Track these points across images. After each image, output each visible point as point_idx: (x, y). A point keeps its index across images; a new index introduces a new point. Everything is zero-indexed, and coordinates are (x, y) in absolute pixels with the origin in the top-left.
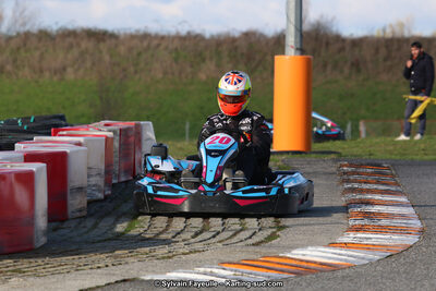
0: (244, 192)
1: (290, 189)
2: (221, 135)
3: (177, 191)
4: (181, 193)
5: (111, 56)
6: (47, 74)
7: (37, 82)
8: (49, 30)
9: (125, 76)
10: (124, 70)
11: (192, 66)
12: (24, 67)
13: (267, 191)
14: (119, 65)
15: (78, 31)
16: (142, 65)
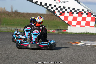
0: (42, 44)
2: (36, 31)
3: (26, 43)
4: (27, 43)
13: (47, 44)
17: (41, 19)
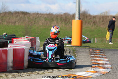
0: (60, 61)
1: (72, 61)
5: (28, 19)
6: (11, 24)
7: (8, 25)
8: (11, 12)
9: (32, 25)
10: (32, 23)
11: (50, 22)
12: (4, 21)
13: (66, 61)
14: (30, 21)
15: (19, 12)
16: (36, 22)
17: (57, 29)
